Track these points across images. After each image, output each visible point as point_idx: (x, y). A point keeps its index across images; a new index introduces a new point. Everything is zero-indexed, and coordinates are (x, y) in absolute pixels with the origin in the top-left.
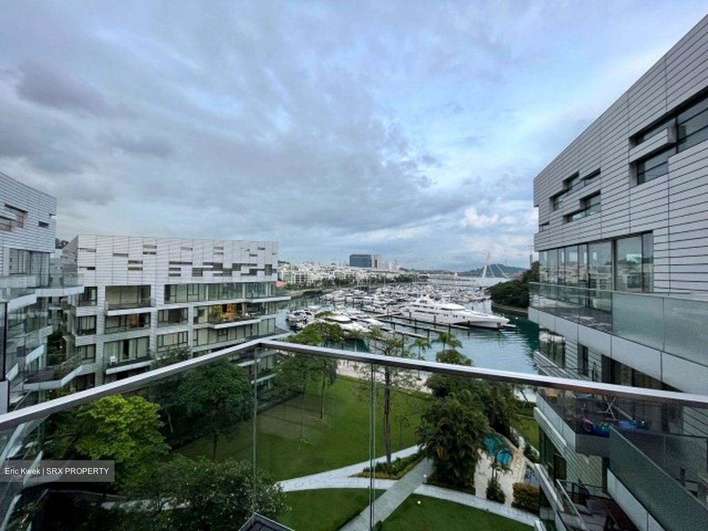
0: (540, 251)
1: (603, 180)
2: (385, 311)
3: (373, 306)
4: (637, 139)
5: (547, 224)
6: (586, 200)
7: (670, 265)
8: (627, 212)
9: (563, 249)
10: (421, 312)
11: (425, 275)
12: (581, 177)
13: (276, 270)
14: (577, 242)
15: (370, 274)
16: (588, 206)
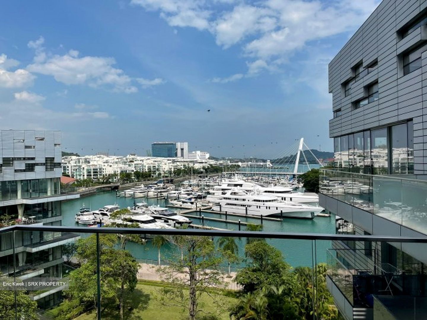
0: (335, 137)
1: (380, 69)
2: (194, 206)
3: (180, 201)
4: (402, 33)
5: (339, 110)
6: (369, 87)
7: (423, 150)
8: (395, 101)
9: (352, 135)
10: (232, 204)
11: (237, 164)
12: (365, 65)
13: (60, 164)
14: (362, 128)
15: (175, 164)
16: (371, 93)
